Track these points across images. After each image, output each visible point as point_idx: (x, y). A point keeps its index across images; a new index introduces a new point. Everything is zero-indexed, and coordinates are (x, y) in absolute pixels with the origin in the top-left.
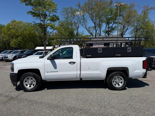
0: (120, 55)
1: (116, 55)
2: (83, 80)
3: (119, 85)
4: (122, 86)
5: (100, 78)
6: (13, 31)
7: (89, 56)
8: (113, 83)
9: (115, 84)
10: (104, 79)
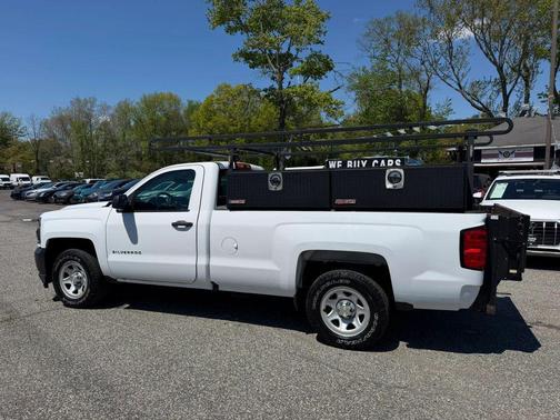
0: (353, 202)
1: (338, 201)
2: (220, 289)
3: (351, 327)
4: (362, 335)
5: (278, 288)
6: (221, 119)
7: (237, 202)
8: (323, 314)
9: (336, 323)
10: (292, 295)
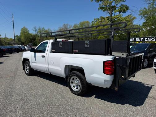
0: (77, 51)
2: (51, 74)
3: (77, 88)
4: (79, 91)
8: (71, 84)
9: (74, 86)
10: (65, 77)
